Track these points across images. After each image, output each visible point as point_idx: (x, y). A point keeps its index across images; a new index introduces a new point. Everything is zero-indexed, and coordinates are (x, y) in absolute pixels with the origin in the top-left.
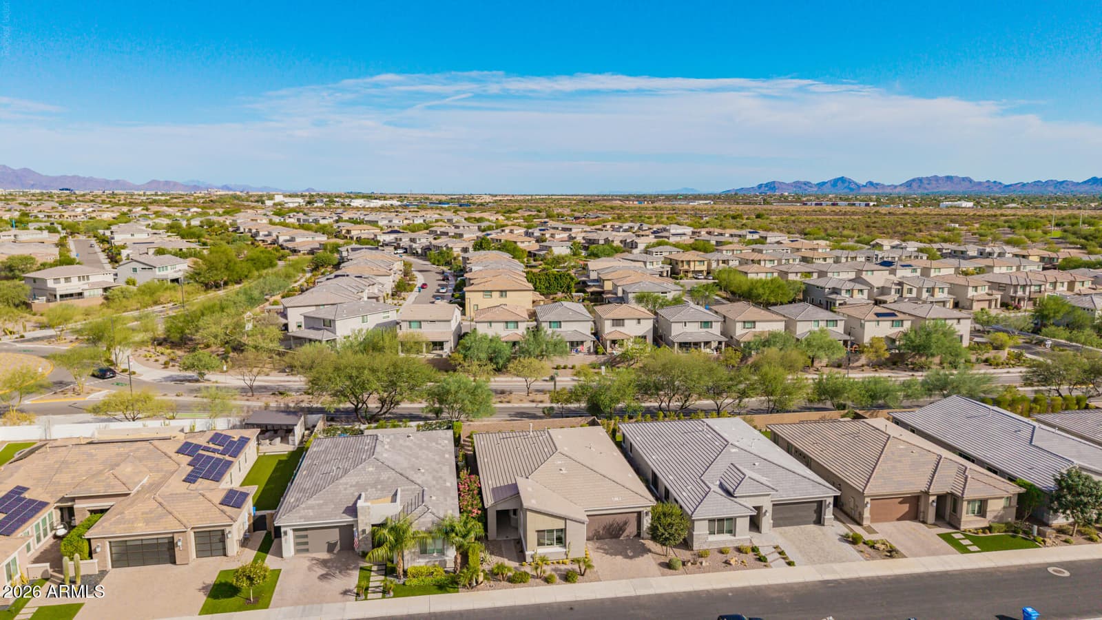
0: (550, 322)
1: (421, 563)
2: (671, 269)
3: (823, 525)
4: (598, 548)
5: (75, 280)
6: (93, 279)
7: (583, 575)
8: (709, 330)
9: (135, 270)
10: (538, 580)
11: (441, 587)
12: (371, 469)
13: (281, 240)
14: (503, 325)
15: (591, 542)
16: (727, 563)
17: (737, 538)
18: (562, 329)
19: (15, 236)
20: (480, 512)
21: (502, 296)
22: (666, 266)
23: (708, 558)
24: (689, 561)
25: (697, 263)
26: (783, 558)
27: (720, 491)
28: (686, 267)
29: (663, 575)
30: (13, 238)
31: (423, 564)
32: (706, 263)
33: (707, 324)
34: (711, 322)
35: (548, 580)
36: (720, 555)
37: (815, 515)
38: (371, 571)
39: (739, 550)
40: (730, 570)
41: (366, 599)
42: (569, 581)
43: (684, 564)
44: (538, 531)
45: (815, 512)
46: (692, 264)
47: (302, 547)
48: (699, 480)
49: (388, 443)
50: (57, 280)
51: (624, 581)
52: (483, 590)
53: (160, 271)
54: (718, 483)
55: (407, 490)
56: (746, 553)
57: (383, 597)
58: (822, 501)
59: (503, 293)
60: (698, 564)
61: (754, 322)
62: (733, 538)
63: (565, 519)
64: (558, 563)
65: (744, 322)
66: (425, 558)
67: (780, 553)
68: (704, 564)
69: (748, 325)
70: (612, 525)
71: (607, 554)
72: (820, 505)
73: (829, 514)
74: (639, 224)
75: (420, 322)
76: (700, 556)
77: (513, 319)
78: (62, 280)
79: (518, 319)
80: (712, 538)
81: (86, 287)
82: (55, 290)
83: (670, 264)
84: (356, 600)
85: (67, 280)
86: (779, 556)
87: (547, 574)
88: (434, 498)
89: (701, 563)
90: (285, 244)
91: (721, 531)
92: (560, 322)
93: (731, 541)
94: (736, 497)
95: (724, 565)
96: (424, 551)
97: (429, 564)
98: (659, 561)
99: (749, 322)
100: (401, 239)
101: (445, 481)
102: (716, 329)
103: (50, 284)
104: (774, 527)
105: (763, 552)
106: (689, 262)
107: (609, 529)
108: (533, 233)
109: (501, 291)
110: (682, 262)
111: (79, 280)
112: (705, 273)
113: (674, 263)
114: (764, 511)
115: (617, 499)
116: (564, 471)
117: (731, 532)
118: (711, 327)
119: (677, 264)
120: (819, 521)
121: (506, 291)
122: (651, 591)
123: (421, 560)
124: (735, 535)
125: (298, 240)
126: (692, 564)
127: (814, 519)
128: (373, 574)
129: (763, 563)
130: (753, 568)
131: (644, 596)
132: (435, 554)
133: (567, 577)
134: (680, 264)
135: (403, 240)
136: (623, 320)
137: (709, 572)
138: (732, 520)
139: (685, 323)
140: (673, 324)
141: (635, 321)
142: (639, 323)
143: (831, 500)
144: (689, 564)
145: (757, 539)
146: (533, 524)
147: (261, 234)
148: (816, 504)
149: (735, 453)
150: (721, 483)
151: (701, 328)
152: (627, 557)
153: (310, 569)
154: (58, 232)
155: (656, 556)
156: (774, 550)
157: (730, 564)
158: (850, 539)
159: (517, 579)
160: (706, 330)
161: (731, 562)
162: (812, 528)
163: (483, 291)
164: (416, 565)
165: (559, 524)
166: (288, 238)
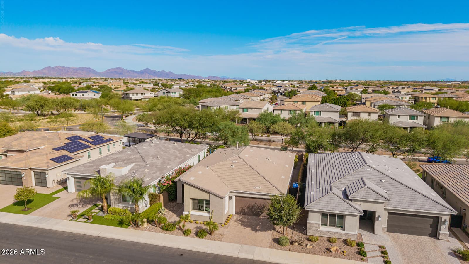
0: (315, 112)
1: (120, 207)
2: (414, 101)
3: (438, 239)
4: (239, 220)
5: (140, 95)
6: (146, 95)
7: (211, 234)
8: (415, 121)
9: (164, 93)
10: (180, 232)
11: (121, 224)
12: (129, 152)
13: (233, 89)
14: (288, 112)
15: (238, 216)
16: (329, 250)
17: (346, 232)
18: (322, 116)
19: (142, 85)
20: (171, 183)
21: (303, 104)
22: (411, 100)
23: (316, 243)
24: (297, 241)
25: (431, 99)
26: (383, 257)
27: (341, 195)
28: (424, 100)
29: (270, 247)
30: (141, 86)
31: (121, 208)
32: (437, 99)
33: (414, 117)
34: (417, 116)
35: (186, 233)
36: (328, 243)
37: (431, 229)
38: (97, 206)
39: (346, 242)
40: (328, 256)
41: (76, 221)
42: (198, 236)
43: (292, 243)
44: (193, 199)
45: (431, 226)
46: (428, 99)
47: (79, 188)
48: (329, 186)
49: (156, 144)
50: (133, 94)
51: (237, 245)
52: (142, 230)
53: (173, 94)
54: (343, 189)
55: (138, 165)
56: (351, 246)
57: (85, 222)
58: (439, 217)
59: (304, 102)
60: (304, 245)
61: (448, 118)
62: (343, 232)
63: (209, 193)
64: (203, 223)
65: (441, 117)
66: (123, 204)
67: (382, 252)
68: (308, 246)
69: (443, 119)
70: (253, 206)
71: (242, 225)
72: (436, 221)
73: (444, 230)
74: (408, 87)
75: (248, 109)
76: (309, 240)
77: (294, 109)
78: (135, 94)
79: (296, 109)
80: (323, 228)
81: (143, 97)
82: (131, 98)
83: (414, 99)
84: (71, 220)
85: (137, 94)
86: (380, 254)
87: (186, 228)
88: (147, 171)
89: (306, 245)
90: (234, 91)
91: (332, 225)
92: (320, 112)
93: (341, 234)
94: (351, 200)
95: (326, 250)
96: (123, 199)
97: (125, 208)
98: (275, 237)
99: (444, 117)
100: (280, 89)
101: (169, 165)
102: (420, 121)
103: (131, 95)
104: (387, 231)
105: (366, 248)
106: (426, 98)
107: (252, 208)
108: (347, 89)
109: (303, 102)
110: (422, 97)
111: (141, 95)
112: (436, 105)
113: (417, 98)
114: (377, 216)
115: (258, 188)
116: (234, 167)
117: (342, 227)
118: (417, 119)
119: (419, 99)
120: (435, 235)
121: (305, 102)
122: (250, 257)
123: (120, 205)
124: (344, 230)
125: (238, 89)
126: (299, 244)
127: (430, 232)
128: (97, 208)
129: (361, 257)
130: (350, 258)
131: (241, 259)
132: (130, 203)
133: (200, 234)
134: (420, 99)
135: (281, 89)
136: (360, 113)
137: (309, 253)
138: (341, 217)
139: (399, 116)
140: (390, 116)
141: (367, 114)
142: (369, 115)
143: (448, 218)
144: (296, 244)
145: (367, 237)
146: (189, 194)
147: (227, 88)
148: (432, 220)
149: (368, 171)
150: (345, 190)
151: (410, 119)
152: (255, 230)
153: (73, 200)
154: (159, 86)
155: (275, 233)
156: (379, 249)
157: (330, 251)
158: (460, 255)
159: (168, 228)
160: (414, 121)
161: (331, 250)
162: (427, 240)
163: (294, 101)
164: (117, 207)
165: (206, 197)
166: (235, 88)
